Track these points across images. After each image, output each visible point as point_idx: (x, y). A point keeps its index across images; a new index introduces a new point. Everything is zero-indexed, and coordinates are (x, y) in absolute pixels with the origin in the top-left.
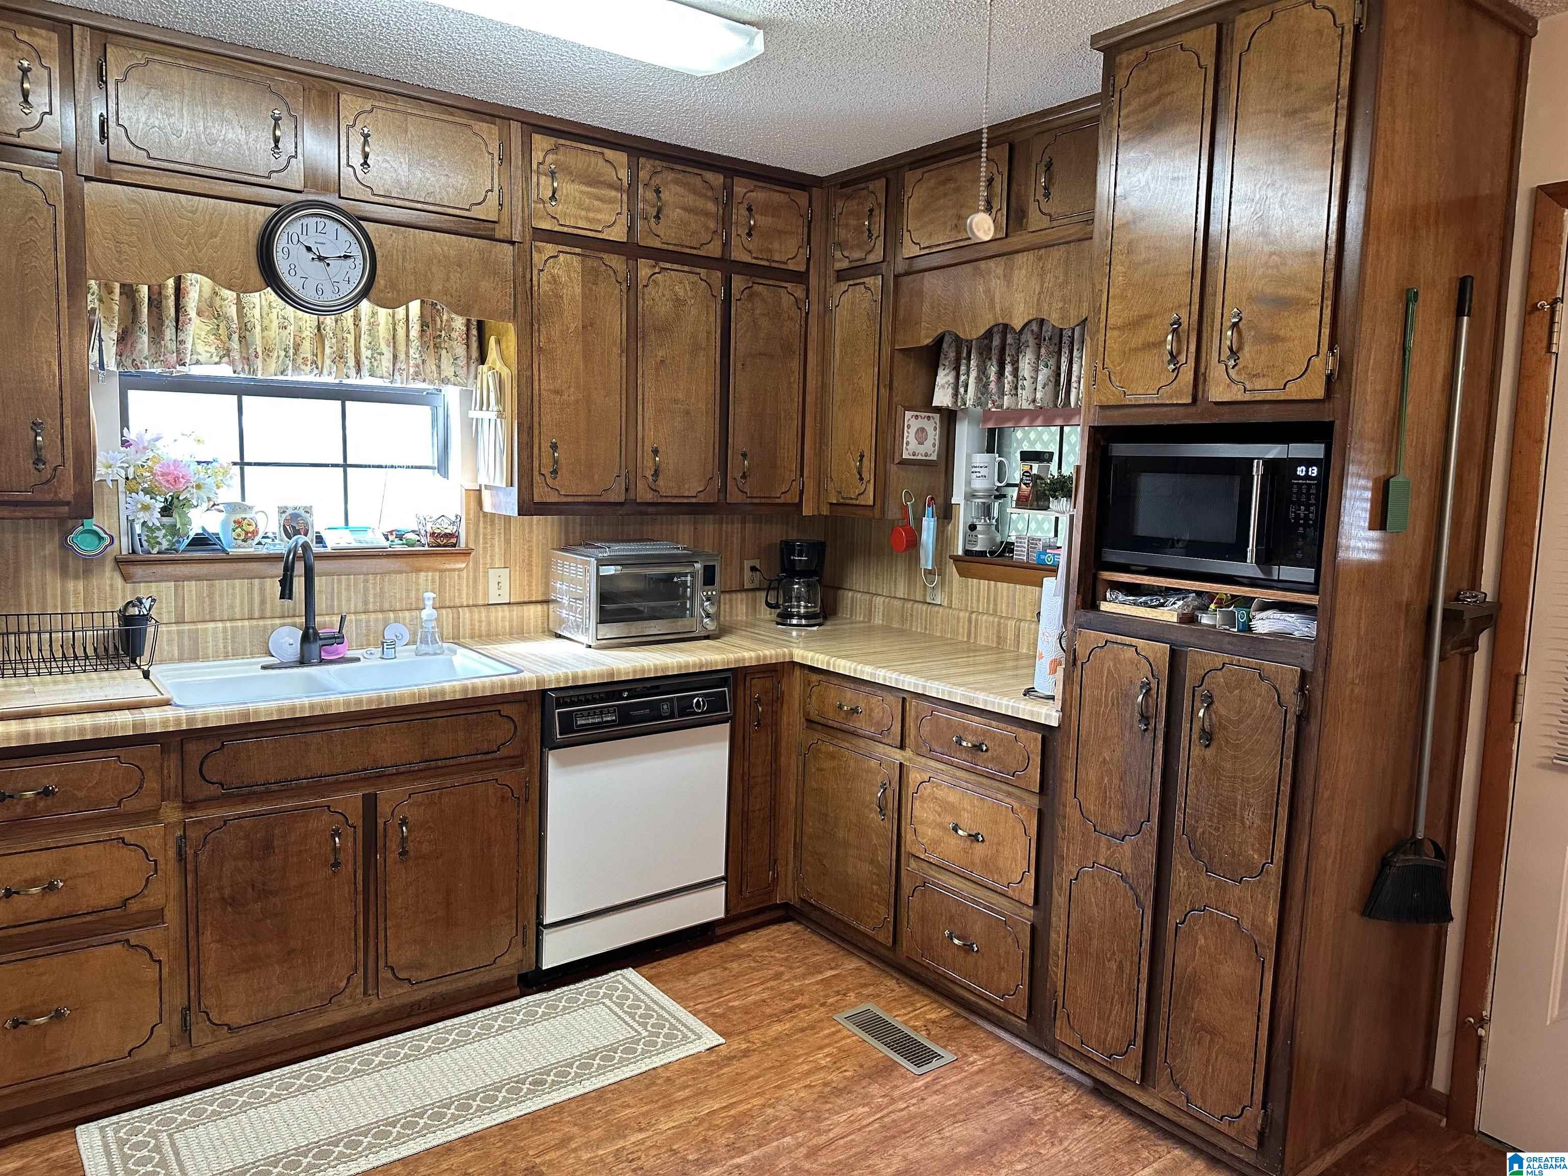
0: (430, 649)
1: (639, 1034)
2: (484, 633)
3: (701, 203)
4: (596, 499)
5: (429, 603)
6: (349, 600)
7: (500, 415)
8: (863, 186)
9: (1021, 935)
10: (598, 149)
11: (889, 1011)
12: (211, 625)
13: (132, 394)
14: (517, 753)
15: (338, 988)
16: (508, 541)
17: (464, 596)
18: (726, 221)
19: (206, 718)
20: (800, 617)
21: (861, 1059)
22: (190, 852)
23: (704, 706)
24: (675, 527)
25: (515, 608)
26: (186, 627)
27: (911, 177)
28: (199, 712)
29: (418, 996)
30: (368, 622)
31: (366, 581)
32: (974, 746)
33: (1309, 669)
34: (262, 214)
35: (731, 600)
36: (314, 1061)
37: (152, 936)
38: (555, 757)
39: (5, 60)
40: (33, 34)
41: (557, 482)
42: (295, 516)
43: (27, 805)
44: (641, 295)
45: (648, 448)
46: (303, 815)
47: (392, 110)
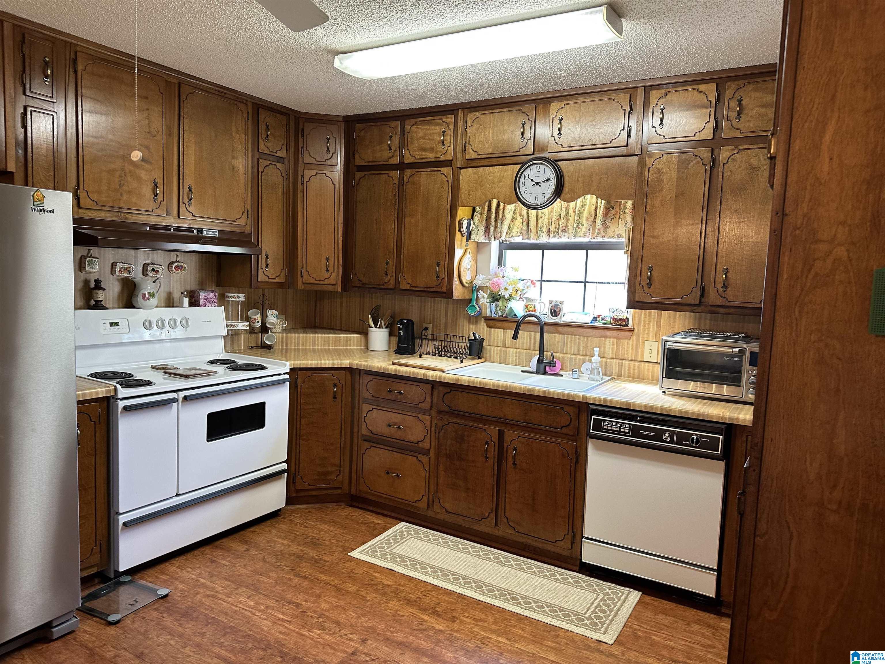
0: (595, 378)
1: (586, 613)
2: (636, 376)
4: (677, 301)
5: (596, 354)
6: (571, 347)
10: (694, 87)
12: (512, 350)
13: (506, 252)
14: (572, 433)
15: (485, 515)
16: (659, 326)
17: (630, 354)
26: (503, 349)
29: (520, 540)
30: (575, 359)
31: (580, 339)
34: (518, 168)
37: (425, 459)
38: (592, 443)
39: (439, 130)
40: (447, 118)
41: (650, 290)
42: (556, 305)
43: (396, 396)
44: (720, 171)
45: (720, 269)
46: (476, 430)
47: (574, 103)
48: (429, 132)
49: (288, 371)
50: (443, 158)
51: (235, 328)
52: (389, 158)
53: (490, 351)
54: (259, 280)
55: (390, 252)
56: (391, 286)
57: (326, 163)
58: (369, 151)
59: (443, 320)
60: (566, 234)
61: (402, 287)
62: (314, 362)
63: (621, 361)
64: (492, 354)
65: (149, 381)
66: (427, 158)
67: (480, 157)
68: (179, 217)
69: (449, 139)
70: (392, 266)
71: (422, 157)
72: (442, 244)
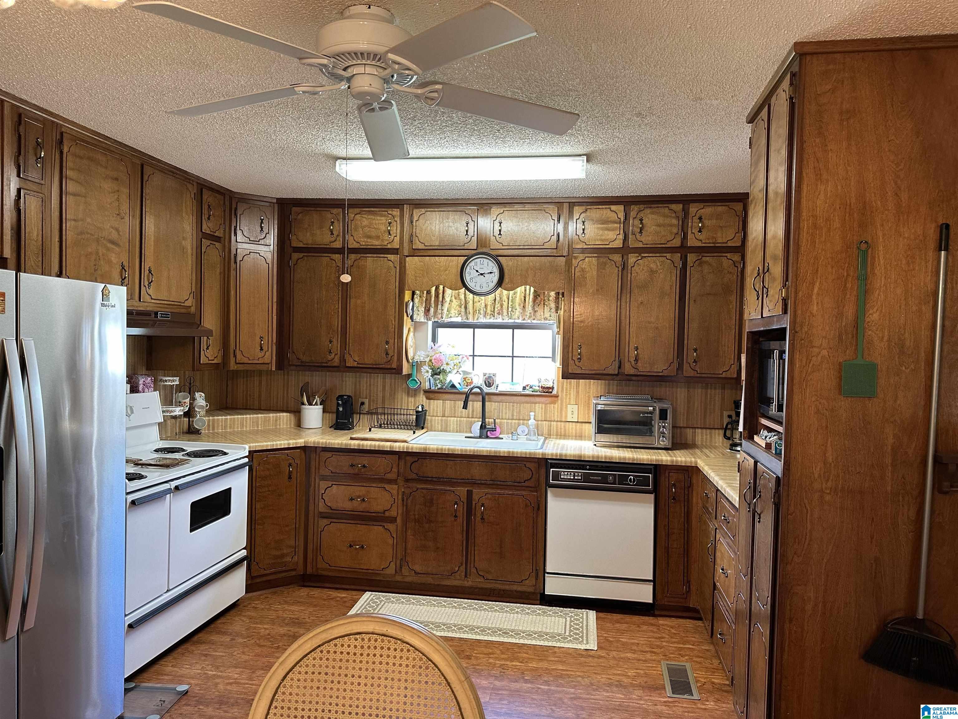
0: (532, 438)
1: (565, 633)
2: (562, 434)
3: (667, 221)
4: (601, 372)
5: (532, 417)
6: (506, 413)
10: (607, 207)
11: (695, 670)
12: (452, 418)
13: (440, 330)
14: (533, 485)
15: (455, 570)
16: (578, 392)
17: (556, 416)
18: (684, 227)
19: (412, 448)
21: (650, 680)
22: (405, 498)
23: (635, 481)
25: (578, 424)
26: (444, 418)
28: (411, 445)
29: (488, 586)
30: (511, 423)
31: (513, 406)
32: (726, 519)
37: (391, 527)
38: (551, 492)
39: (384, 221)
40: (393, 211)
41: (580, 364)
42: (490, 377)
43: (359, 469)
44: (629, 272)
45: (632, 346)
46: (445, 493)
47: (511, 210)
48: (374, 221)
49: (247, 454)
50: (389, 246)
51: (172, 414)
52: (331, 243)
53: (431, 421)
54: (201, 362)
55: (334, 331)
56: (336, 364)
57: (260, 243)
58: (308, 234)
59: (380, 394)
60: (500, 316)
61: (347, 365)
62: (269, 443)
63: (550, 423)
64: (433, 423)
65: (140, 474)
66: (372, 245)
67: (426, 248)
68: (140, 300)
69: (395, 229)
70: (336, 345)
71: (367, 244)
72: (391, 324)
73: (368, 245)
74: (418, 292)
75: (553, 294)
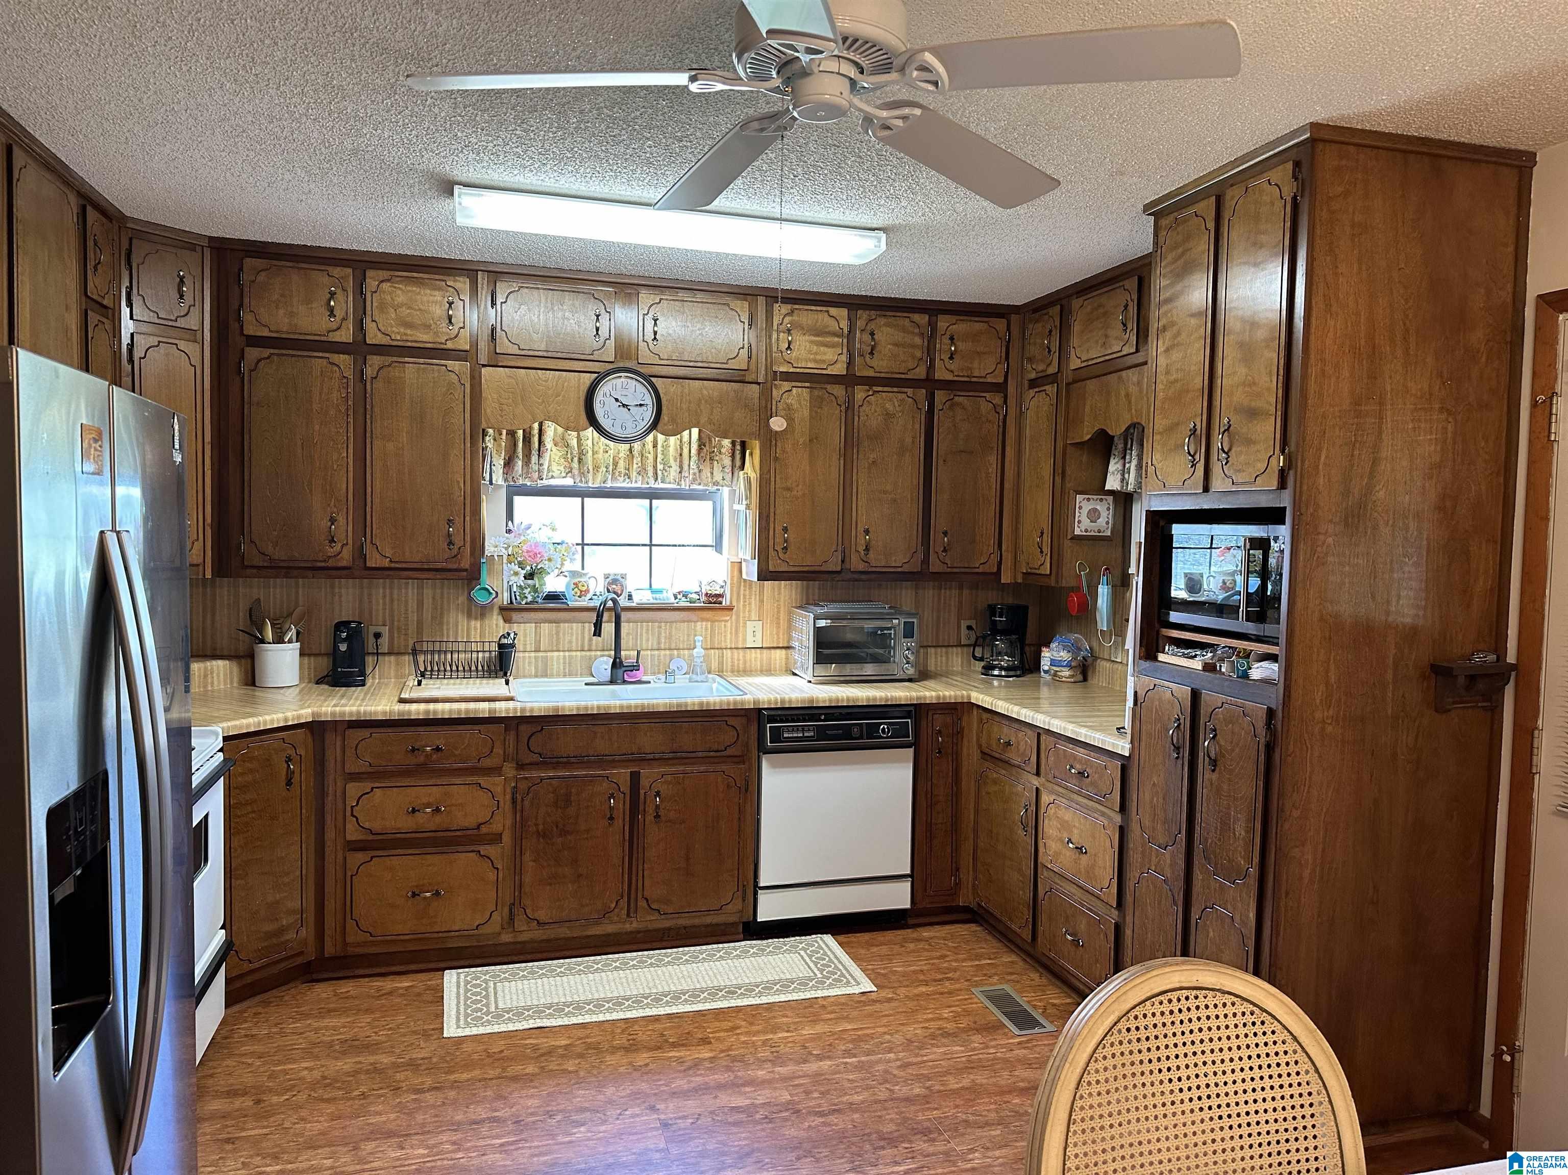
0: (699, 678)
1: (816, 975)
2: (741, 669)
3: (909, 339)
4: (817, 569)
5: (698, 644)
6: (648, 640)
7: (748, 507)
8: (1045, 311)
9: (1108, 932)
10: (824, 309)
11: (1020, 992)
12: (556, 654)
13: (518, 500)
14: (739, 753)
15: (609, 907)
16: (762, 601)
17: (728, 641)
18: (930, 350)
19: (532, 710)
20: (1001, 668)
21: (977, 1018)
22: (519, 798)
23: (888, 732)
24: (898, 591)
25: (765, 651)
26: (540, 654)
27: (1076, 303)
28: (529, 705)
29: (667, 924)
30: (659, 656)
31: (659, 627)
32: (1079, 773)
33: (1274, 706)
34: (588, 379)
35: (947, 653)
36: (592, 958)
37: (493, 851)
38: (767, 760)
39: (440, 299)
40: (455, 280)
41: (786, 556)
42: (615, 581)
43: (427, 755)
44: (856, 413)
45: (861, 529)
46: (591, 781)
47: (673, 300)
48: (419, 297)
49: (221, 745)
50: (450, 345)
52: (329, 331)
53: (519, 662)
55: (339, 501)
56: (344, 563)
57: (177, 324)
58: (281, 312)
59: (412, 617)
60: (642, 477)
61: (368, 564)
62: (249, 720)
63: (720, 652)
66: (416, 341)
67: (523, 353)
69: (462, 315)
70: (344, 528)
71: (405, 338)
72: (456, 488)
73: (407, 341)
74: (491, 431)
75: (727, 443)
